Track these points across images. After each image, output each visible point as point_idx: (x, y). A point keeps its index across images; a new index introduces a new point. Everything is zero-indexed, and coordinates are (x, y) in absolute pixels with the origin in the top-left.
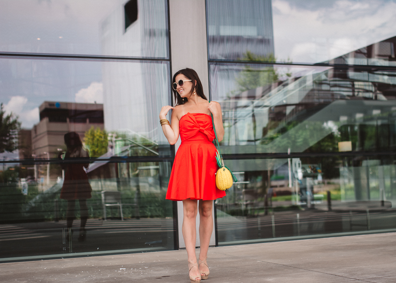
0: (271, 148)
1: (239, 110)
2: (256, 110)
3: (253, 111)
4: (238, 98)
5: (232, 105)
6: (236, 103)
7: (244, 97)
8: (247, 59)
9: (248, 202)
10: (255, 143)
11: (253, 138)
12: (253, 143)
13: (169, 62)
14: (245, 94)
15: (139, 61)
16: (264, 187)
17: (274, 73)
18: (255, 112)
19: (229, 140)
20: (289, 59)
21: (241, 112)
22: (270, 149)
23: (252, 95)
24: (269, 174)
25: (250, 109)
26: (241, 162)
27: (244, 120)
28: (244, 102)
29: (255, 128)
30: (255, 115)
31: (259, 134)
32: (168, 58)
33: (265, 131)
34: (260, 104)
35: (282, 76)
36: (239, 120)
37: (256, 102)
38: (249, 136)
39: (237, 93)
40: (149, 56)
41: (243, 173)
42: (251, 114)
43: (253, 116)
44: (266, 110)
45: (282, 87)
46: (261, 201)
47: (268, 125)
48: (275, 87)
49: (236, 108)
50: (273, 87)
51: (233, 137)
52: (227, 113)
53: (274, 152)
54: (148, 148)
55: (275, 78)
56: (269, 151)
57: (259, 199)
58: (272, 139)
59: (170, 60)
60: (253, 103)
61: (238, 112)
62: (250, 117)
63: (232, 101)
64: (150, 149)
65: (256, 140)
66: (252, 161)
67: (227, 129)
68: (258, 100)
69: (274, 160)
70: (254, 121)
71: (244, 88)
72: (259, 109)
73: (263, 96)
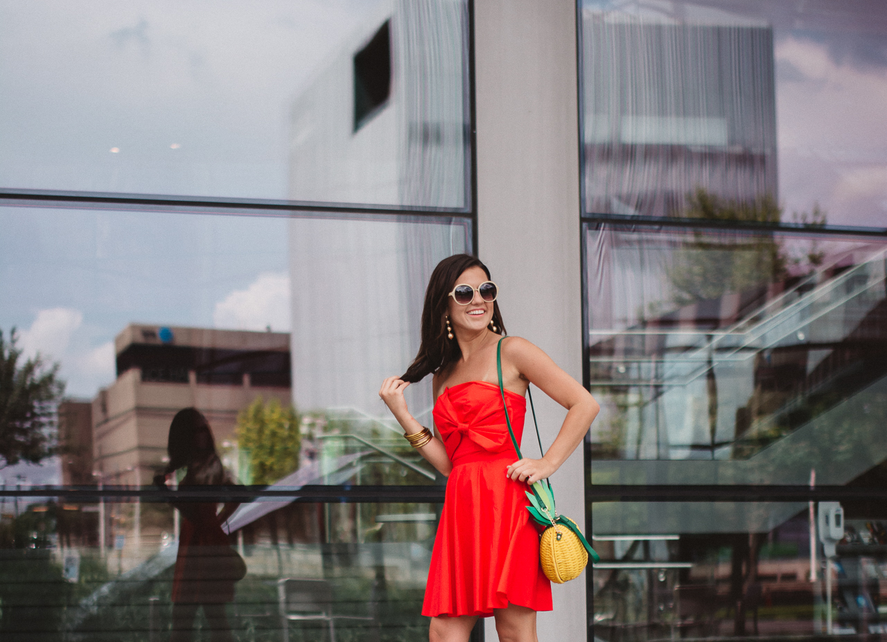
0: (762, 467)
1: (668, 357)
2: (718, 359)
3: (710, 362)
4: (667, 322)
5: (649, 345)
6: (663, 338)
7: (686, 321)
8: (698, 215)
9: (690, 620)
10: (713, 454)
11: (706, 439)
12: (707, 454)
13: (469, 221)
14: (689, 312)
15: (395, 216)
16: (736, 578)
17: (775, 255)
18: (715, 364)
19: (639, 442)
20: (816, 213)
21: (674, 364)
22: (757, 471)
23: (707, 314)
24: (751, 542)
25: (700, 355)
26: (673, 507)
27: (683, 386)
28: (683, 335)
29: (713, 411)
30: (715, 371)
31: (726, 425)
32: (468, 210)
33: (743, 418)
34: (733, 342)
35: (797, 262)
36: (670, 387)
37: (719, 336)
38: (697, 431)
39: (667, 309)
40: (420, 203)
41: (676, 538)
42: (705, 370)
43: (711, 375)
44: (747, 358)
45: (797, 293)
46: (728, 617)
47: (751, 401)
48: (776, 294)
49: (662, 350)
50: (770, 293)
51: (650, 434)
52: (635, 365)
53: (767, 482)
54: (407, 461)
55: (777, 265)
56: (755, 479)
57: (722, 613)
58: (764, 441)
59: (473, 215)
60: (710, 338)
61: (667, 365)
62: (701, 377)
63: (650, 332)
64: (415, 463)
65: (713, 446)
66: (703, 506)
67: (633, 411)
68: (725, 329)
69: (766, 503)
70: (713, 390)
71: (686, 296)
72: (728, 356)
73: (739, 319)
